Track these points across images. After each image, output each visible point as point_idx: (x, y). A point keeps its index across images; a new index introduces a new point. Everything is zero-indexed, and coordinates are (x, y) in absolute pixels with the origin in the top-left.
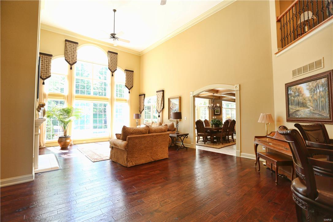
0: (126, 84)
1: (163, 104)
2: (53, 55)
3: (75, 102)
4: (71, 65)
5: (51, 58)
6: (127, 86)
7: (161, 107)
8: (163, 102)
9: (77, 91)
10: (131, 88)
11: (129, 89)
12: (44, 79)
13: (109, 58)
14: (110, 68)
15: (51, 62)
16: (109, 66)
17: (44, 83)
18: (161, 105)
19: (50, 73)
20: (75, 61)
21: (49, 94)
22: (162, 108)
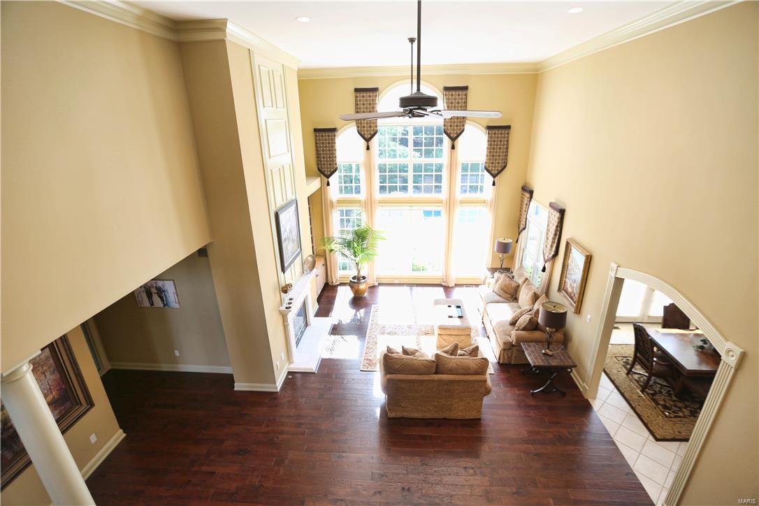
0: (486, 163)
1: (555, 245)
2: (338, 128)
3: (379, 212)
4: (368, 140)
5: (335, 136)
6: (490, 169)
7: (551, 249)
8: (556, 241)
9: (382, 189)
10: (500, 172)
11: (494, 176)
12: (328, 177)
13: (445, 105)
14: (448, 129)
15: (335, 143)
16: (445, 126)
17: (328, 184)
18: (552, 246)
19: (336, 164)
20: (374, 130)
21: (338, 201)
22: (553, 253)
